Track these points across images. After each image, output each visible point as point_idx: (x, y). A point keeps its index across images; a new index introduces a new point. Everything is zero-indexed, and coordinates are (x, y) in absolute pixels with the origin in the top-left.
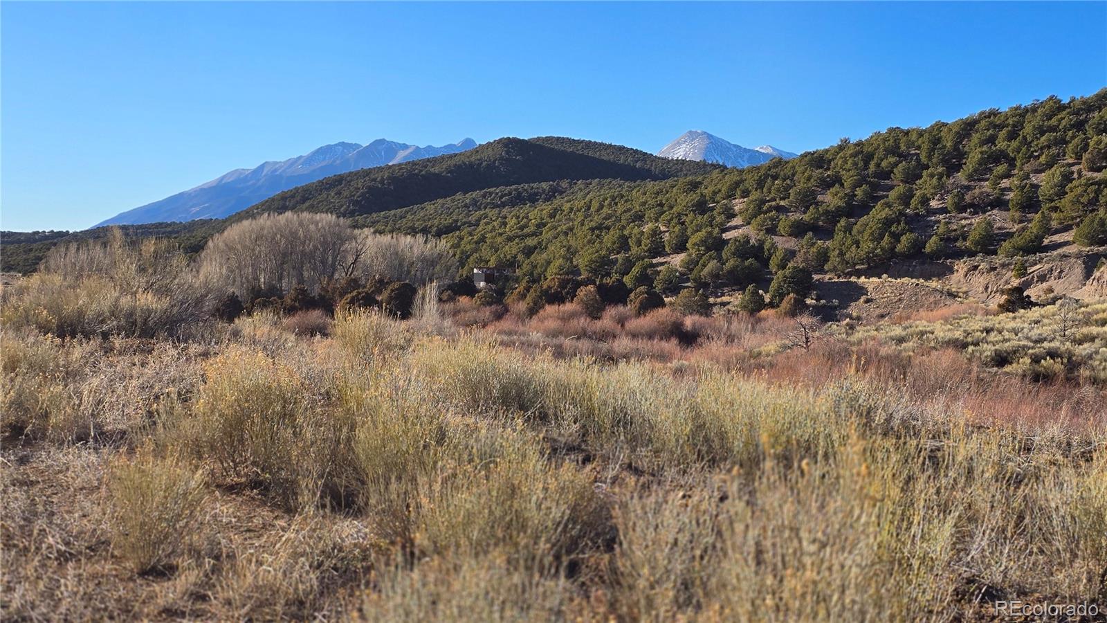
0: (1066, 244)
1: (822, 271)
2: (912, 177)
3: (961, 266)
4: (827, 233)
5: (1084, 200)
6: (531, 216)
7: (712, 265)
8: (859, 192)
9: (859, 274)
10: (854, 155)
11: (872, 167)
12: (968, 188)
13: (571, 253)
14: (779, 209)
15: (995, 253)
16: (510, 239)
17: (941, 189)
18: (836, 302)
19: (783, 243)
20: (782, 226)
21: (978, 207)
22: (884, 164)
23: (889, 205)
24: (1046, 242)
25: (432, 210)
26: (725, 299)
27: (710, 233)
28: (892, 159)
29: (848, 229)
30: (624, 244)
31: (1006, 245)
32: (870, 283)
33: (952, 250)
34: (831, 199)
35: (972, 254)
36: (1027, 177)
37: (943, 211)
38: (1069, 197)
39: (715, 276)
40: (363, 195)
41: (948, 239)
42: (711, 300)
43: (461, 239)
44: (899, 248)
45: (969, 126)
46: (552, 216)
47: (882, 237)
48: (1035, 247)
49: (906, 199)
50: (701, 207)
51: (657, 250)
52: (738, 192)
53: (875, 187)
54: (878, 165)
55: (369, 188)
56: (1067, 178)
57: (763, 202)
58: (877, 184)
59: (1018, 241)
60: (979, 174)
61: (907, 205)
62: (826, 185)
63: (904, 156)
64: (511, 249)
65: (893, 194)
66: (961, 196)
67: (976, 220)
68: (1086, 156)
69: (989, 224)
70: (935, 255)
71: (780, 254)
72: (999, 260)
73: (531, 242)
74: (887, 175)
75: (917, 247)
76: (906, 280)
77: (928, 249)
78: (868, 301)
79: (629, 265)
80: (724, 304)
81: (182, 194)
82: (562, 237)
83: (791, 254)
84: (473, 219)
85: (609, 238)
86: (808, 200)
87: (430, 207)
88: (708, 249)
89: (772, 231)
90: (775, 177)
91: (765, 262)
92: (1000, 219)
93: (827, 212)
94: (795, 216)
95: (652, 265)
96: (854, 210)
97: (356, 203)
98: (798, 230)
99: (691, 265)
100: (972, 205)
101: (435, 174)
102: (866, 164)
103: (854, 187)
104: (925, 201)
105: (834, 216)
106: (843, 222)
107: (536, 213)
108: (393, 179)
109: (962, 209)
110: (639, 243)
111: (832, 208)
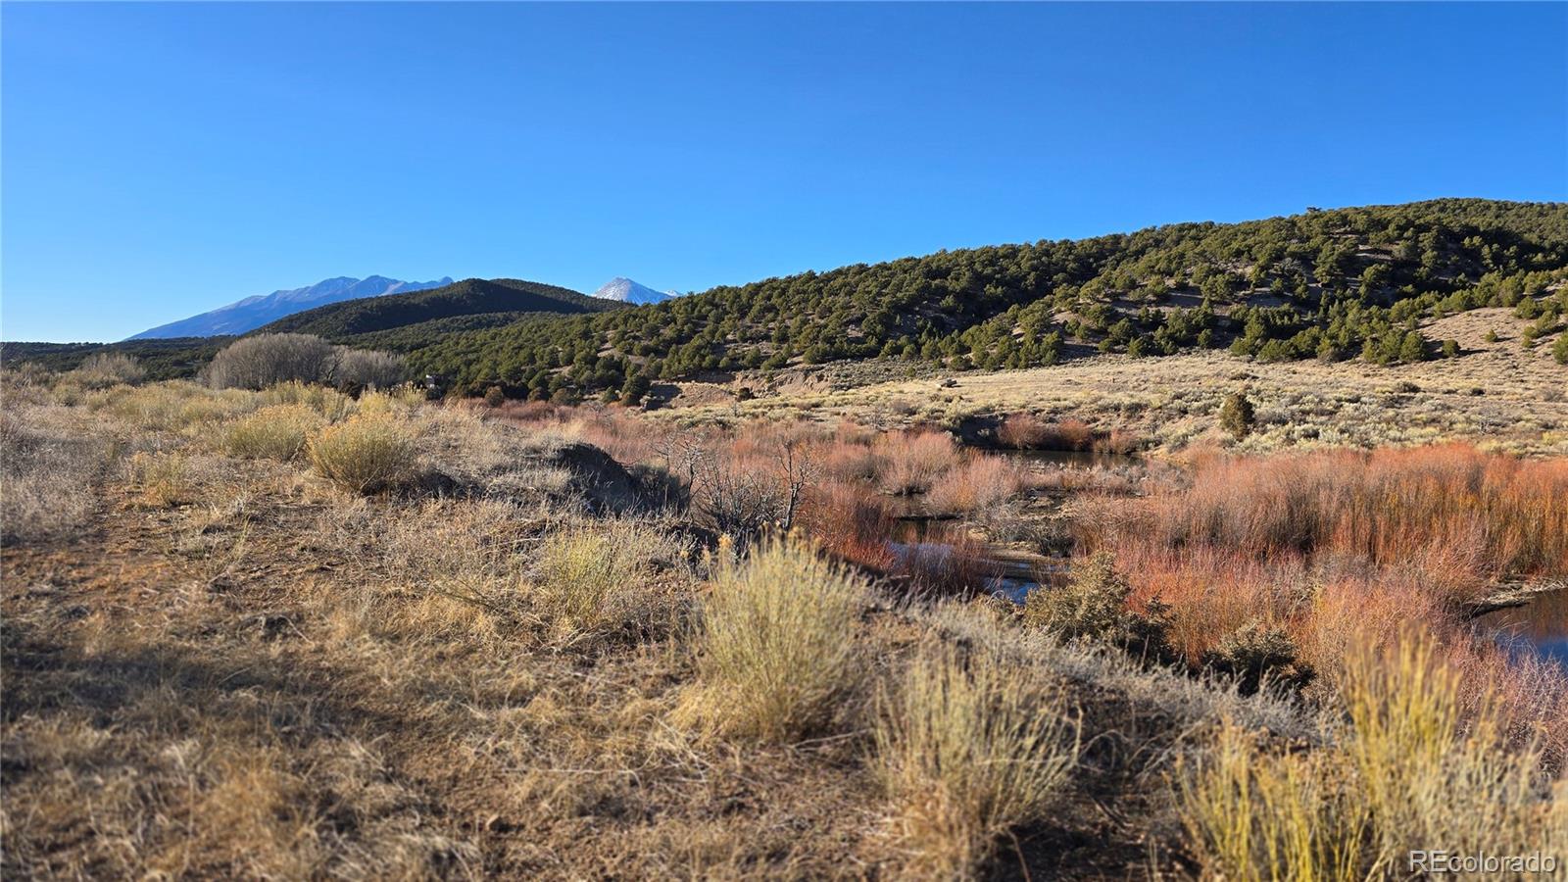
0: (796, 364)
1: (659, 379)
2: (719, 320)
3: (739, 375)
4: (665, 355)
5: (811, 336)
6: (478, 338)
7: (587, 373)
8: (686, 328)
9: (678, 380)
10: (687, 304)
11: (696, 313)
12: (750, 327)
13: (496, 364)
14: (635, 338)
15: (759, 368)
16: (457, 354)
17: (734, 328)
18: (663, 398)
19: (635, 359)
20: (636, 349)
21: (754, 340)
22: (703, 310)
23: (702, 337)
24: (788, 361)
25: (410, 332)
26: (595, 396)
27: (588, 353)
28: (708, 308)
29: (677, 352)
30: (532, 359)
31: (766, 363)
32: (684, 386)
33: (735, 366)
34: (668, 332)
35: (747, 369)
36: (783, 321)
37: (735, 341)
38: (804, 334)
39: (590, 381)
40: (356, 319)
41: (734, 359)
42: (586, 397)
43: (423, 354)
44: (704, 364)
45: (759, 287)
46: (493, 338)
47: (694, 356)
48: (782, 364)
49: (713, 333)
50: (586, 335)
51: (554, 364)
52: (611, 326)
53: (696, 325)
54: (700, 311)
55: (361, 314)
56: (805, 322)
57: (625, 333)
58: (697, 323)
59: (772, 361)
60: (756, 320)
61: (713, 337)
62: (666, 323)
63: (717, 306)
64: (457, 361)
65: (706, 330)
66: (744, 333)
67: (752, 347)
68: (818, 309)
69: (759, 350)
70: (726, 369)
71: (632, 367)
72: (760, 372)
73: (471, 356)
74: (705, 318)
75: (716, 363)
76: (706, 384)
77: (721, 365)
78: (682, 397)
79: (534, 372)
80: (593, 399)
81: (205, 314)
82: (494, 354)
83: (639, 367)
84: (439, 339)
85: (523, 353)
86: (654, 332)
87: (409, 329)
88: (586, 363)
89: (629, 352)
90: (635, 317)
91: (623, 373)
92: (765, 347)
93: (664, 341)
94: (644, 343)
95: (549, 374)
96: (681, 339)
97: (350, 325)
98: (645, 352)
99: (574, 373)
100: (750, 338)
101: (414, 305)
102: (693, 310)
103: (683, 325)
104: (724, 335)
105: (669, 343)
106: (674, 347)
107: (481, 335)
108: (380, 307)
109: (745, 341)
110: (542, 358)
111: (667, 338)
